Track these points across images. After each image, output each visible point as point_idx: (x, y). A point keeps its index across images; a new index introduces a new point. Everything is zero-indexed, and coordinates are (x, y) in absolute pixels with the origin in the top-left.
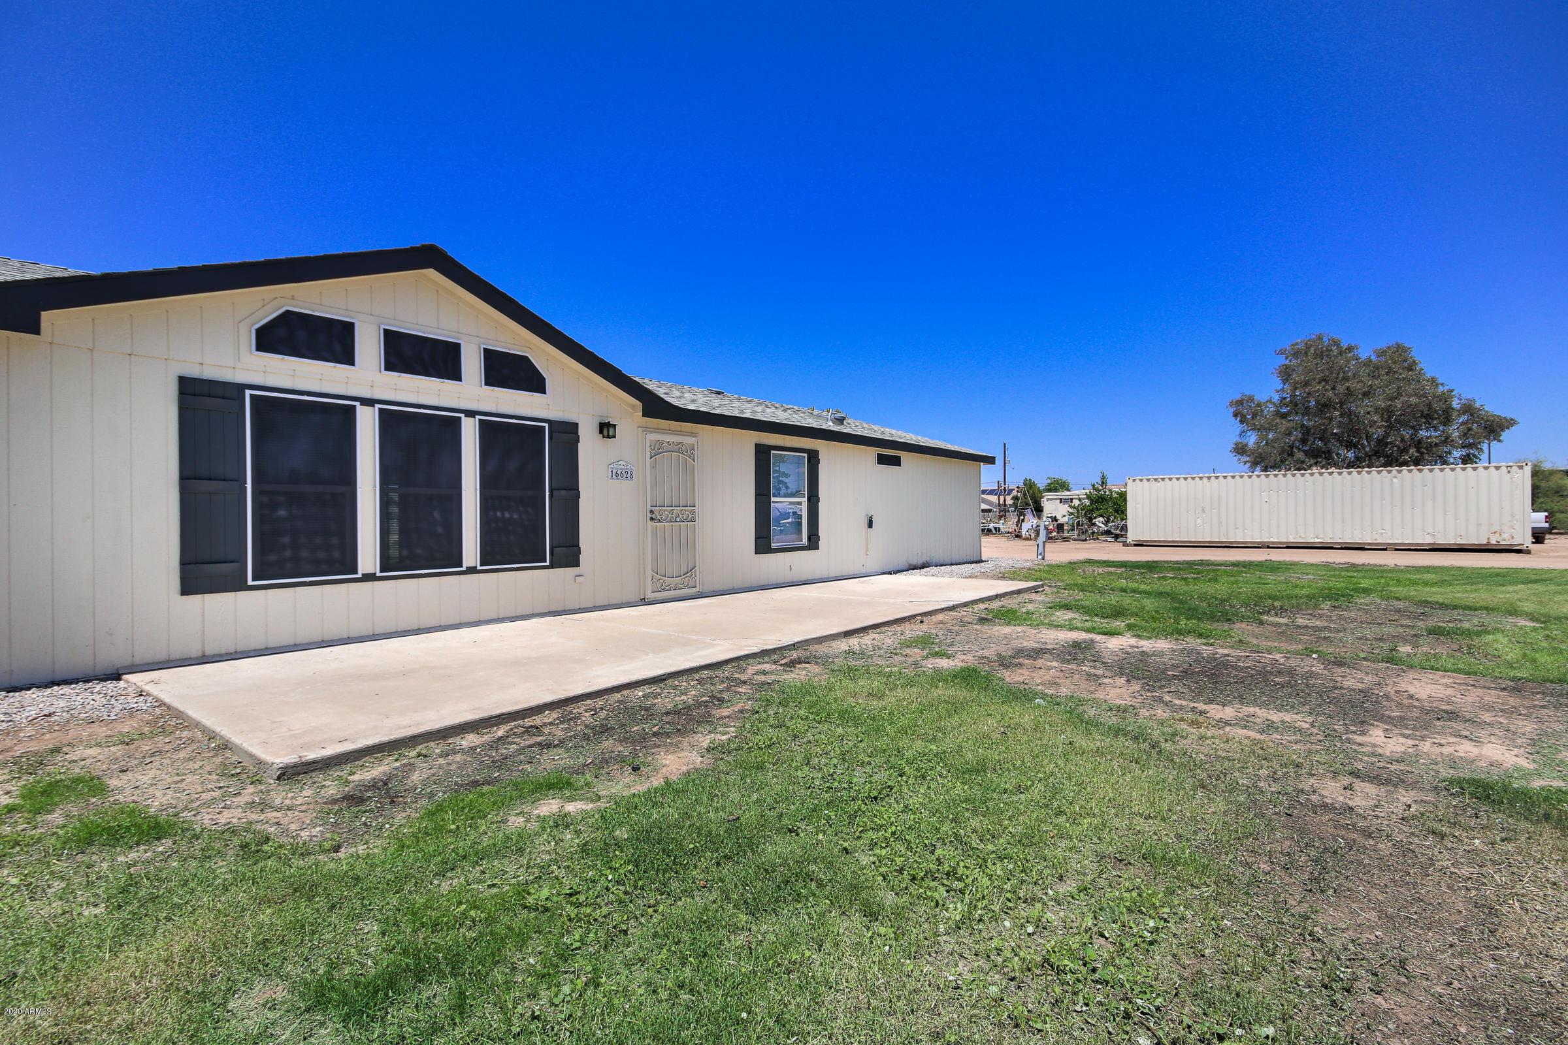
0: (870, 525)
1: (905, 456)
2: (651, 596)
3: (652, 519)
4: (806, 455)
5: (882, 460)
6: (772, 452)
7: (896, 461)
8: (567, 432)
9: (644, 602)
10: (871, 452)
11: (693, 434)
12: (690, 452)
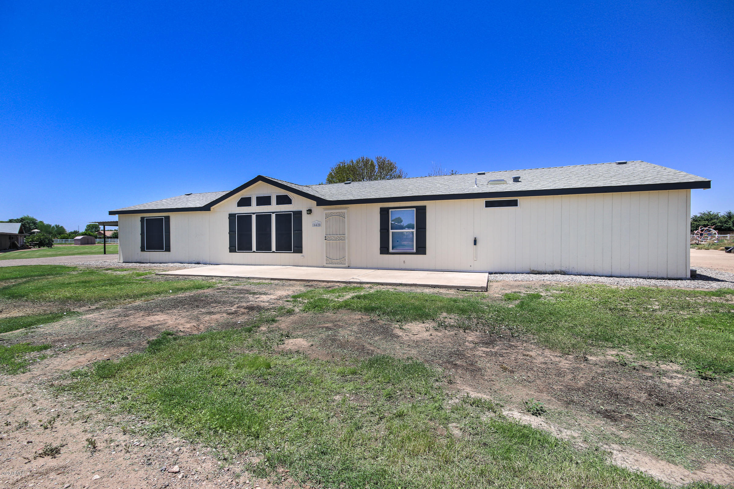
0: (475, 242)
1: (520, 199)
2: (325, 265)
3: (326, 239)
4: (415, 209)
5: (489, 204)
6: (390, 210)
7: (514, 203)
8: (298, 214)
9: (324, 267)
10: (483, 201)
11: (346, 208)
12: (343, 216)
